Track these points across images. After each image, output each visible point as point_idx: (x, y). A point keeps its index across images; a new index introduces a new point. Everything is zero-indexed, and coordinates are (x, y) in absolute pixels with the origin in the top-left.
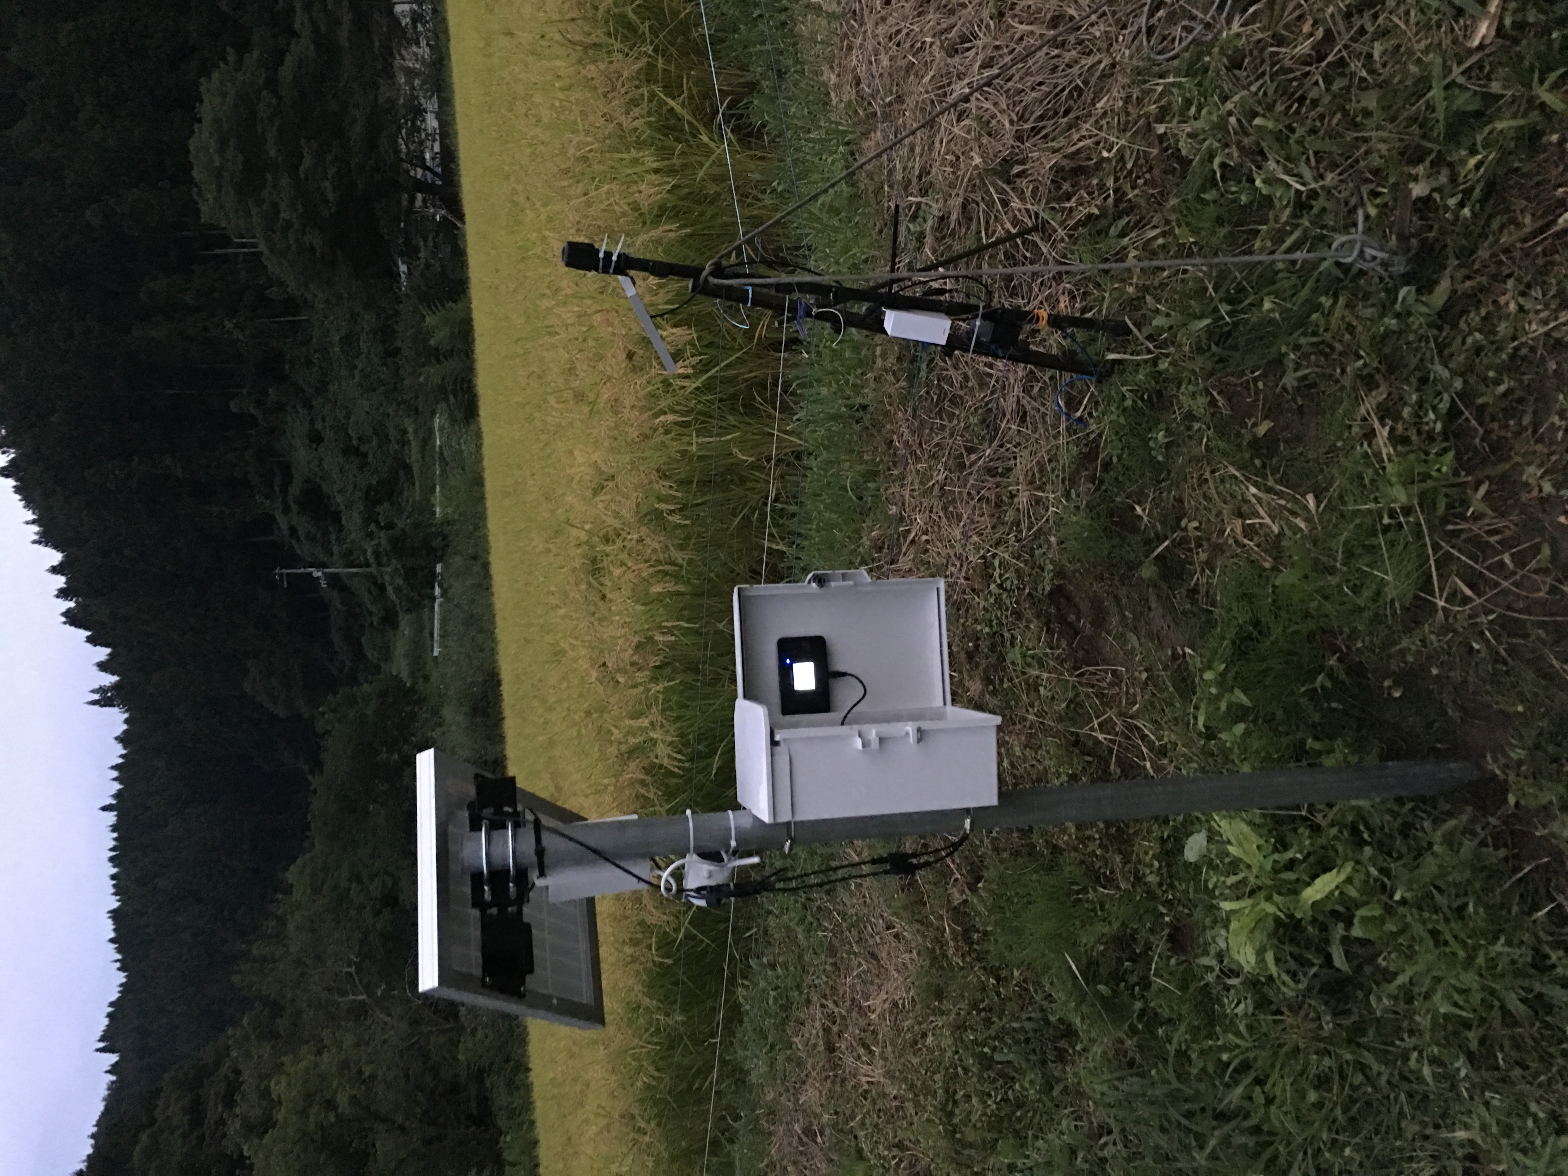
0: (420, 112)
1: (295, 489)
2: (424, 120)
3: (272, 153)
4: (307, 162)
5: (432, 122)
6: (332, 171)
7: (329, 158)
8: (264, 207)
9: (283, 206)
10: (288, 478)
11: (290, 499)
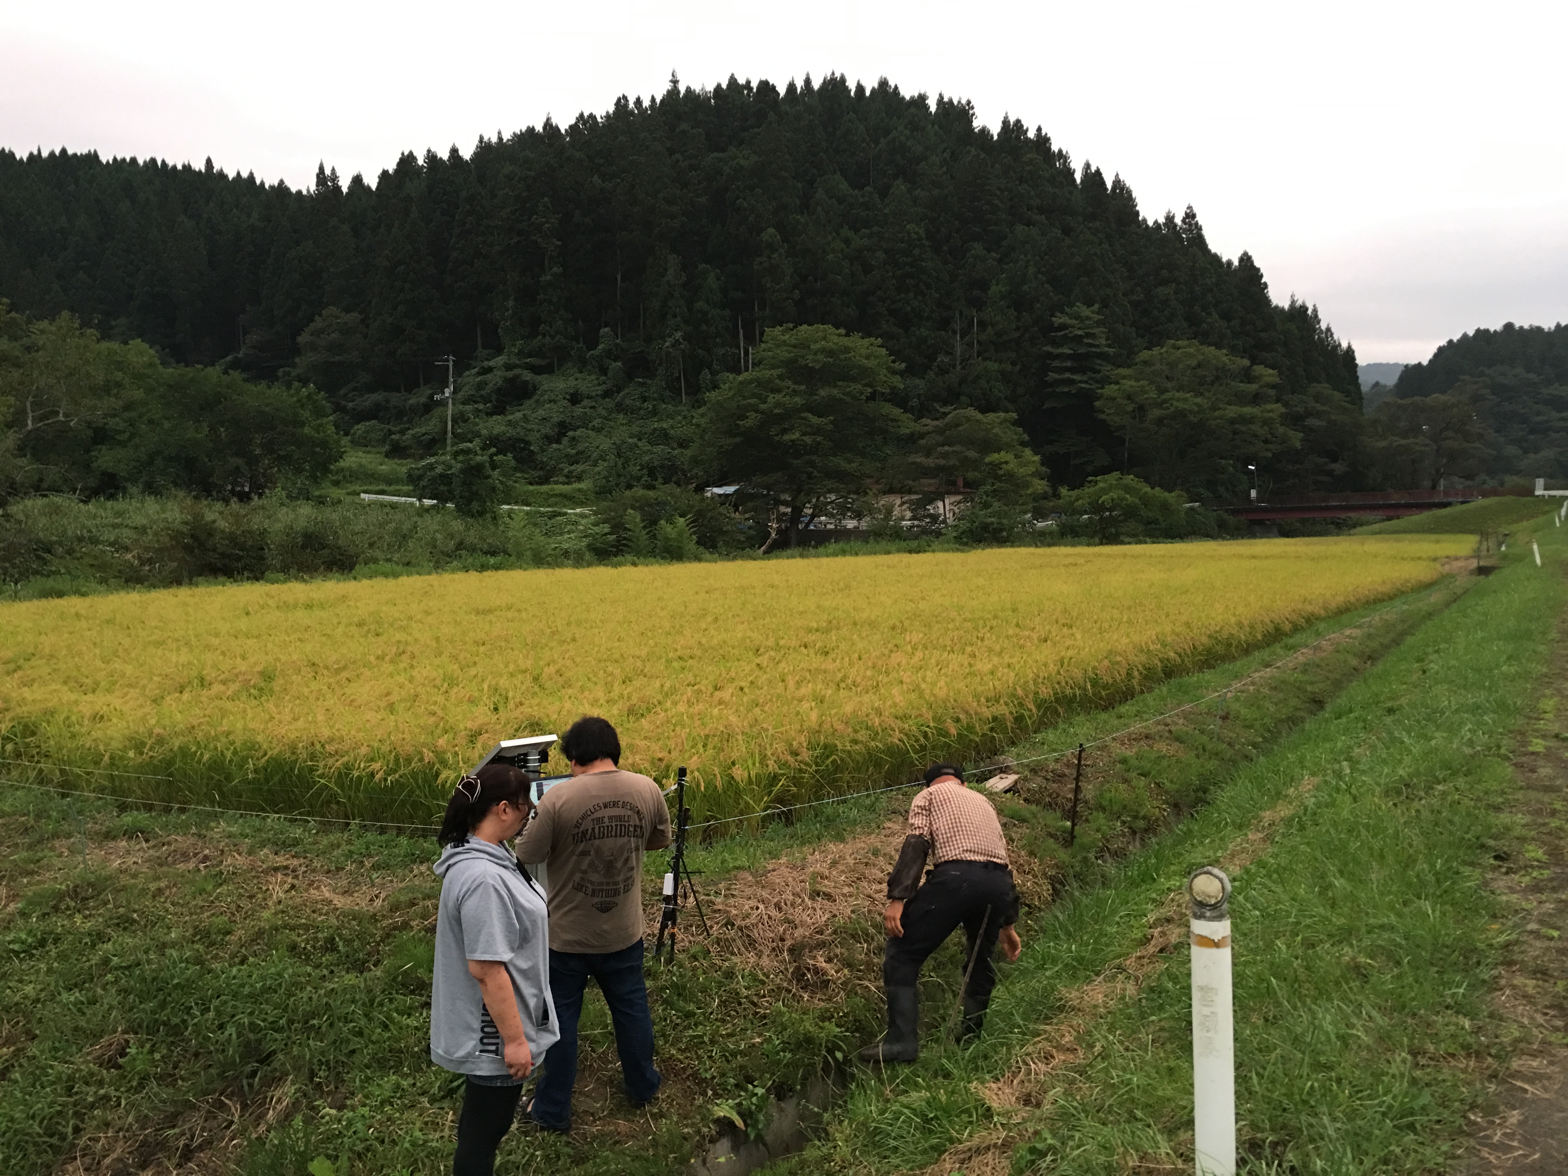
0: (859, 516)
1: (528, 376)
2: (851, 518)
3: (823, 393)
4: (815, 420)
5: (851, 524)
6: (808, 439)
7: (819, 439)
8: (777, 381)
9: (778, 397)
10: (537, 370)
11: (517, 371)
